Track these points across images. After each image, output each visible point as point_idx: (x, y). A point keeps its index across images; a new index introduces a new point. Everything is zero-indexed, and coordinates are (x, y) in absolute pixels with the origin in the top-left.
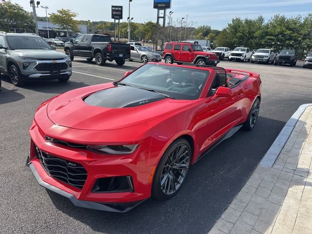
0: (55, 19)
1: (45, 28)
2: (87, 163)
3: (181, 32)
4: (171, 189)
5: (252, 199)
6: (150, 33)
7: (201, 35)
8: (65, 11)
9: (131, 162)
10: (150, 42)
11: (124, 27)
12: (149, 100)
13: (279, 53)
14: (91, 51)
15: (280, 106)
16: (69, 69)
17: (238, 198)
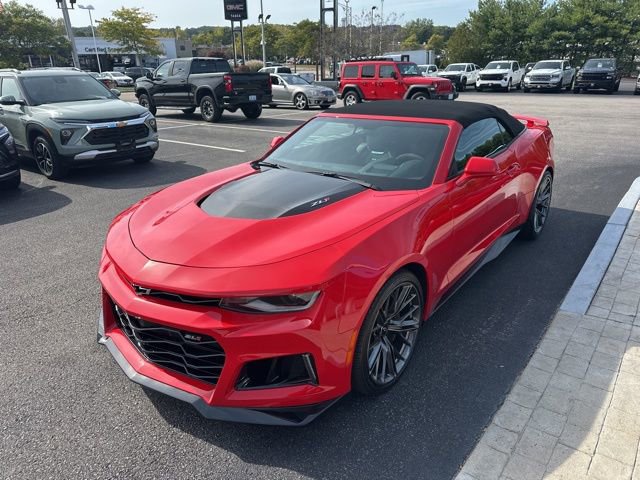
0: (110, 30)
1: (90, 50)
2: (222, 333)
3: (372, 37)
4: (387, 371)
5: (551, 383)
6: (308, 43)
7: (413, 40)
8: (128, 12)
9: (310, 327)
10: (308, 63)
11: (252, 35)
12: (330, 196)
13: (582, 66)
14: (191, 94)
15: (592, 182)
16: (152, 135)
17: (522, 381)
